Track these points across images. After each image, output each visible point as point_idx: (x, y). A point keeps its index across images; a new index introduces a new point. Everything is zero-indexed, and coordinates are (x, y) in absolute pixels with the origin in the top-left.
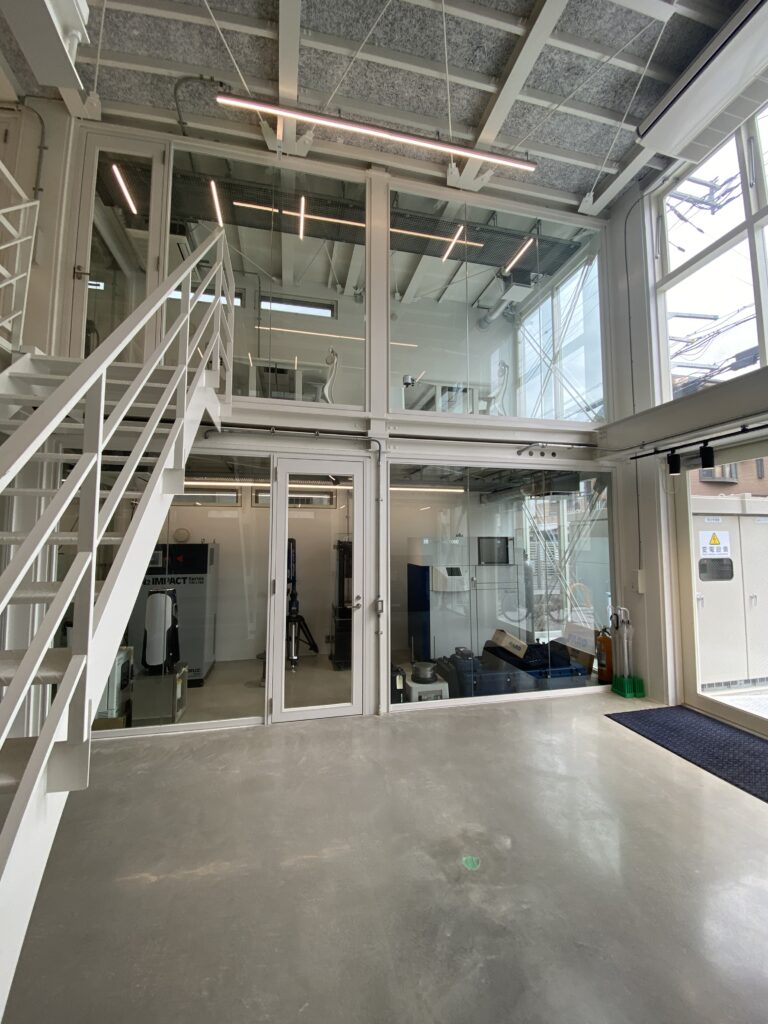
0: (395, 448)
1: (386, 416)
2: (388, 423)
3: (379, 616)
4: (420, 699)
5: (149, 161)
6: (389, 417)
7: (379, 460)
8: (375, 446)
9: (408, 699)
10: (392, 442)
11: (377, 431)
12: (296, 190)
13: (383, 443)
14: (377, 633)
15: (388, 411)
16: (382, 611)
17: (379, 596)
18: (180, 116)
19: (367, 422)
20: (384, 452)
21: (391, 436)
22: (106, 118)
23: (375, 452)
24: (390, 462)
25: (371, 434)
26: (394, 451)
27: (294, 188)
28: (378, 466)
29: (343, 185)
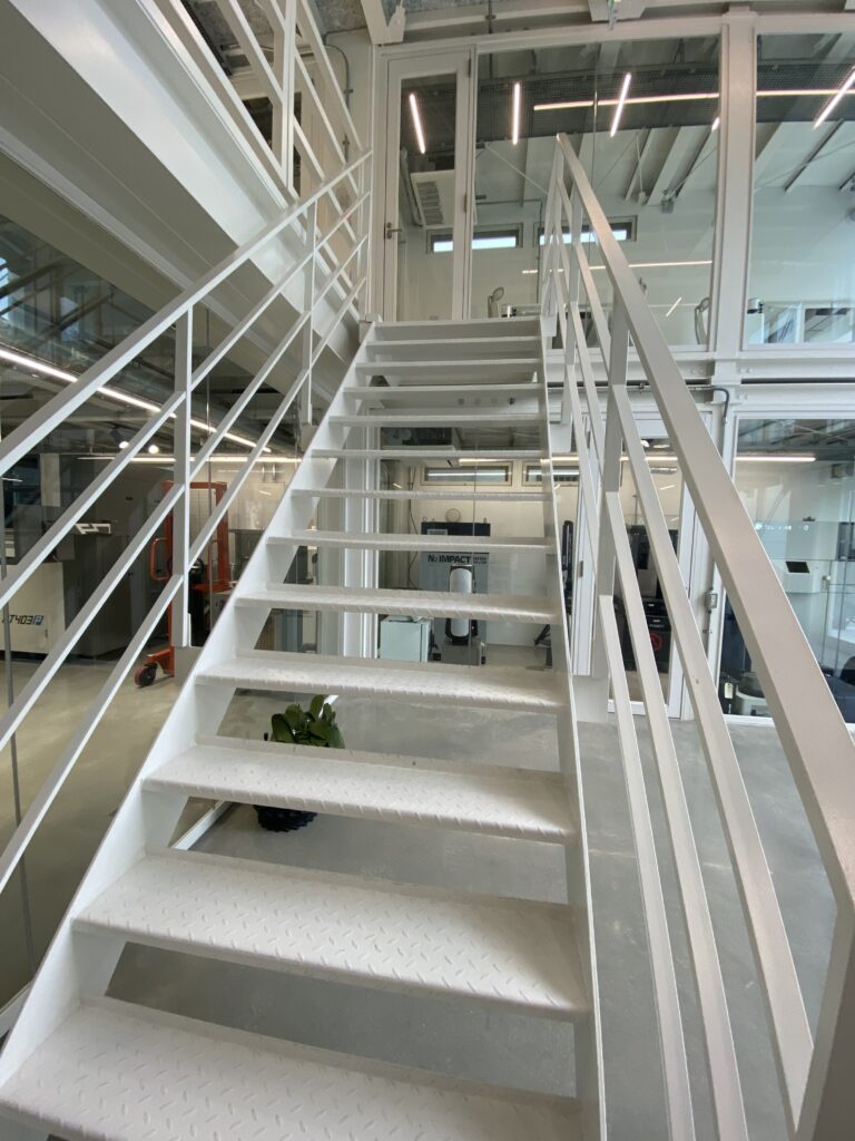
0: (746, 398)
1: (738, 355)
2: (741, 363)
3: (709, 612)
4: (753, 713)
5: (454, 76)
6: (743, 356)
7: (725, 416)
8: (719, 397)
9: (737, 711)
10: (743, 390)
11: (723, 376)
12: (617, 67)
13: (732, 392)
14: (706, 632)
15: (741, 349)
16: (715, 606)
17: (711, 589)
18: (490, 9)
19: (710, 367)
20: (732, 405)
21: (744, 382)
22: (410, 37)
23: (720, 405)
24: (739, 417)
25: (715, 380)
26: (745, 402)
27: (614, 64)
28: (722, 423)
29: (680, 45)
